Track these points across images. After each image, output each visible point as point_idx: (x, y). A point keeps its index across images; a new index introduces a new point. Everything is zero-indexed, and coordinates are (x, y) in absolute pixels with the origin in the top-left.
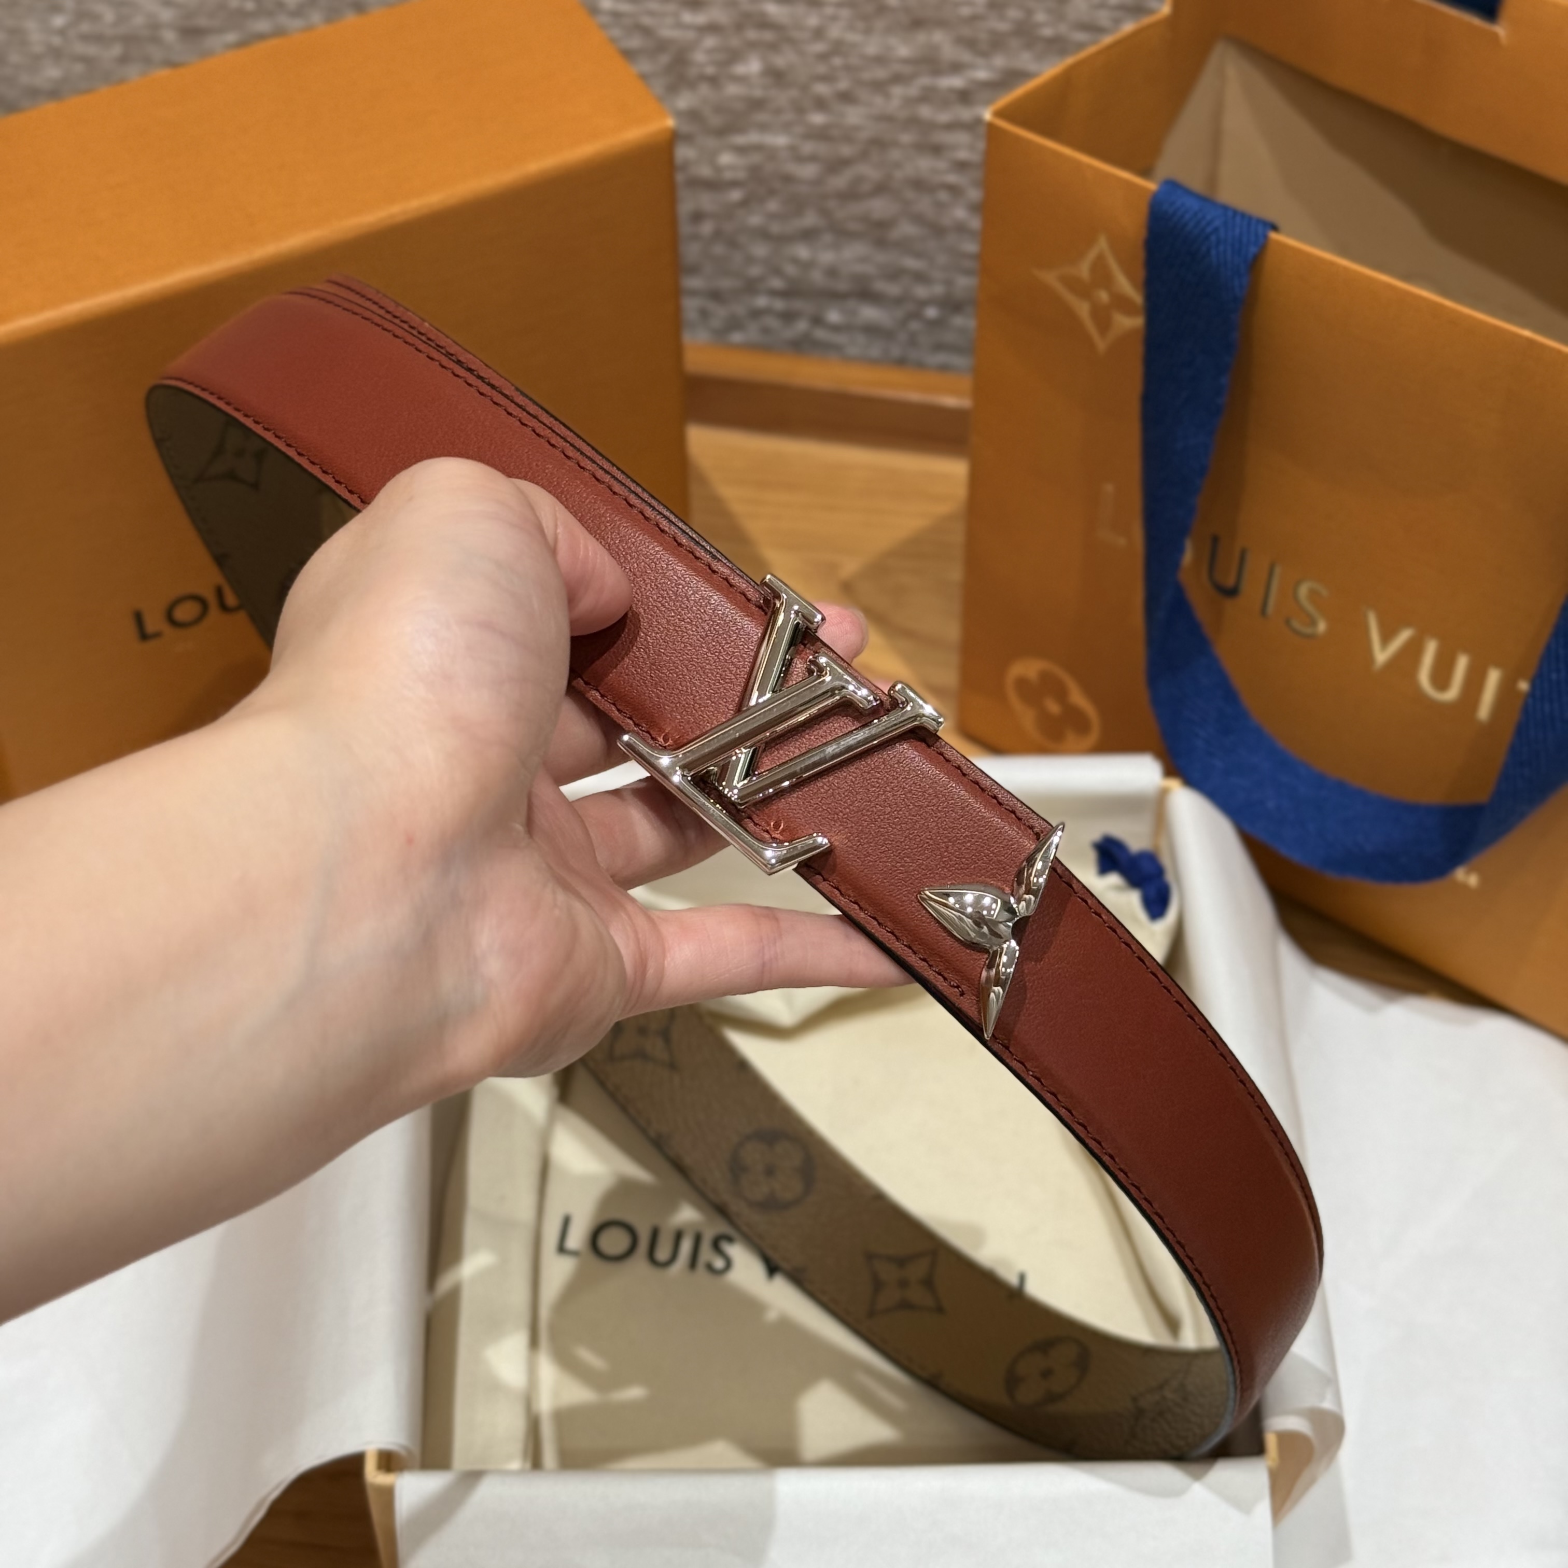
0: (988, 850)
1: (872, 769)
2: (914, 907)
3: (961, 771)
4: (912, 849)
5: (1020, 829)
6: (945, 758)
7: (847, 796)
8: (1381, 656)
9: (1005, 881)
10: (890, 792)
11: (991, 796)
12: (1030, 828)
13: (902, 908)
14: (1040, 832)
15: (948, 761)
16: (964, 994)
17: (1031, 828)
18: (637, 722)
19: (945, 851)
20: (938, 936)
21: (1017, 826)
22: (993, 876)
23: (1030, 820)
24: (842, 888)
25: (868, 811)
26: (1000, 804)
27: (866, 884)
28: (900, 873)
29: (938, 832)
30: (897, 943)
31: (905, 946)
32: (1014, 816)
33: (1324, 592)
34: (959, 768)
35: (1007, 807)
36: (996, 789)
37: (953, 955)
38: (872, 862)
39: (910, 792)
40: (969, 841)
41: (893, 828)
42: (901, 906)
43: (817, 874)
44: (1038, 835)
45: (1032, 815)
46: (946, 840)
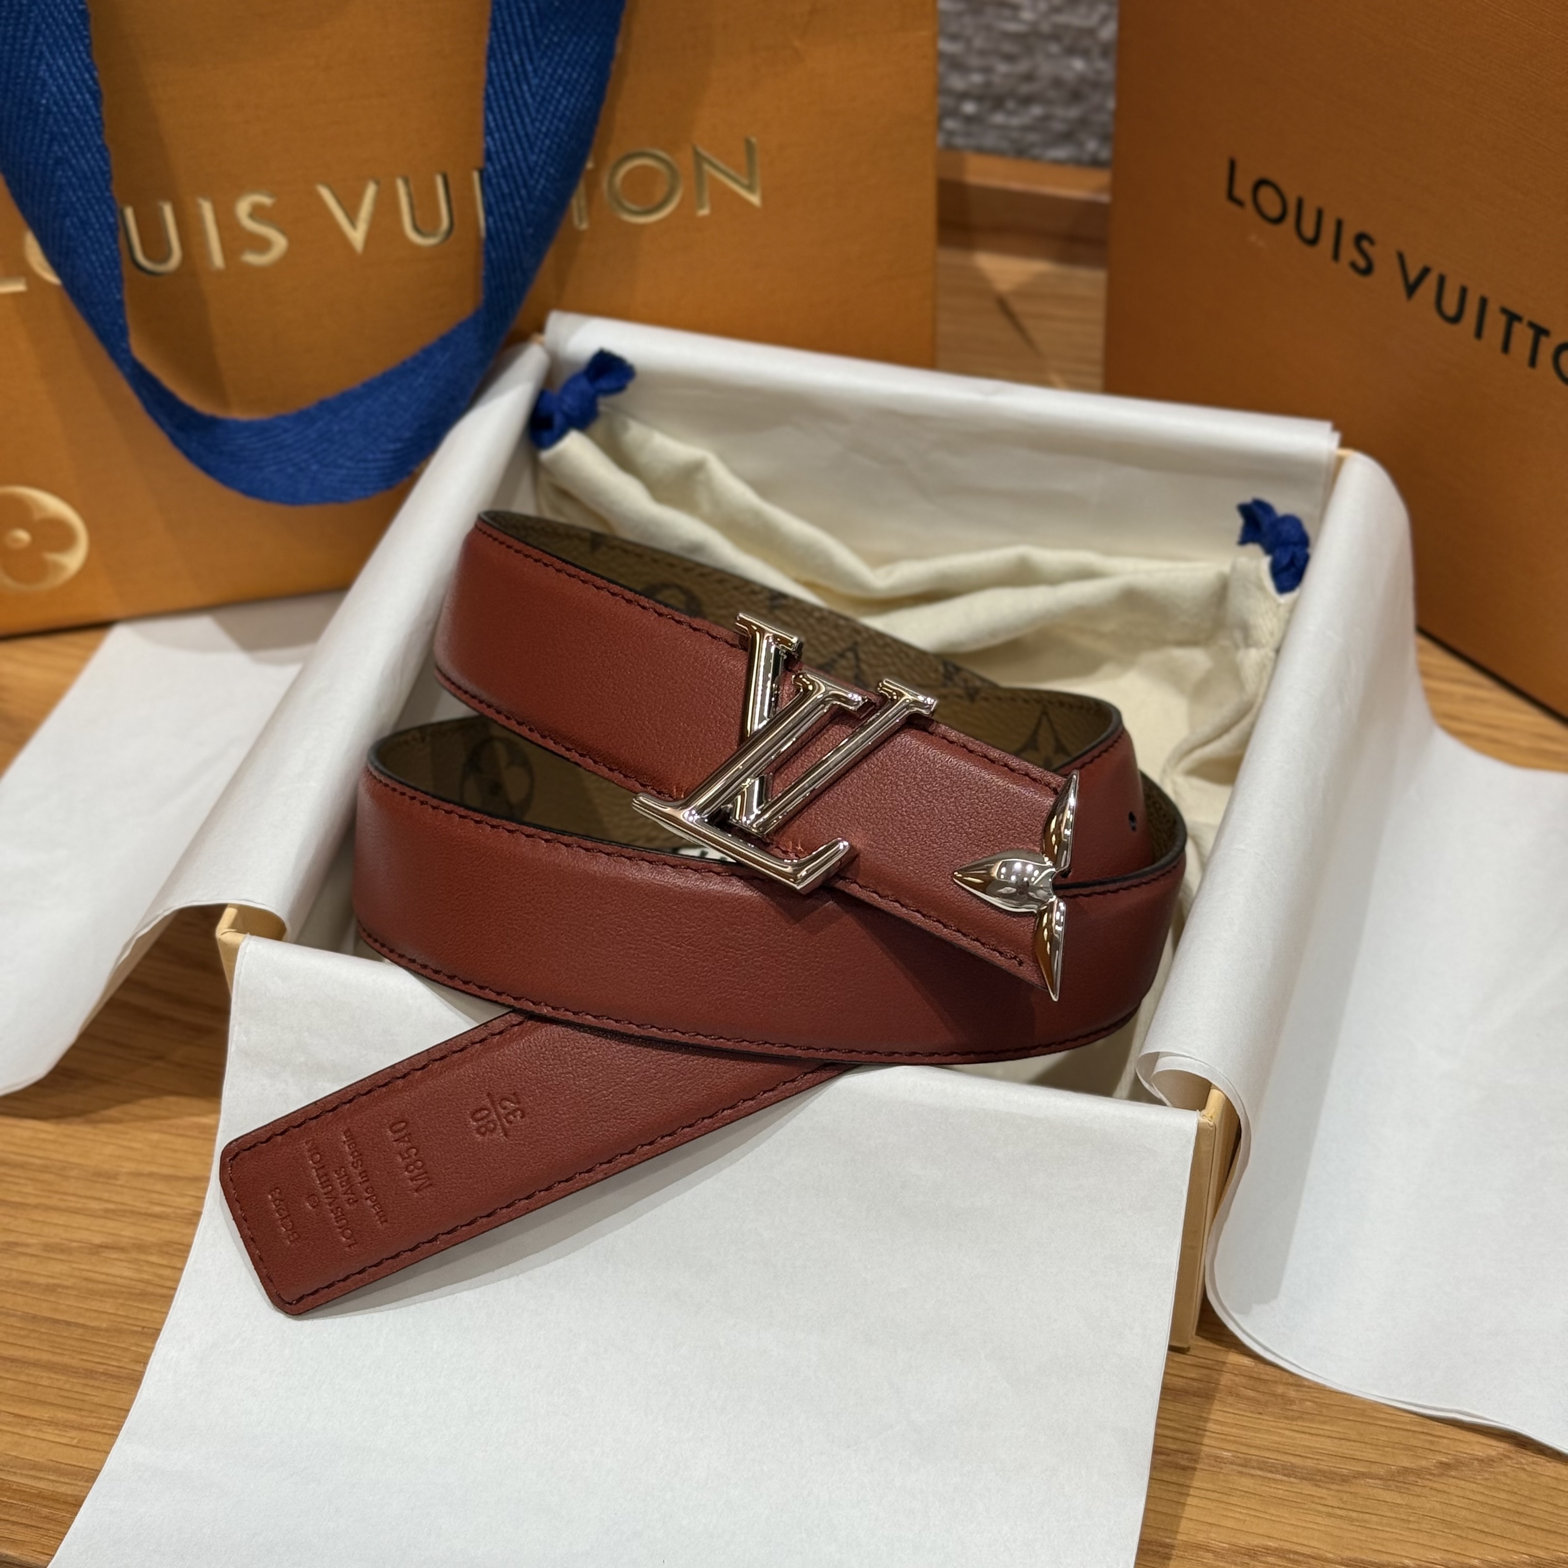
3: (967, 749)
5: (1037, 789)
8: (357, 236)
12: (1047, 786)
13: (942, 895)
16: (1022, 963)
21: (1033, 787)
22: (1022, 841)
23: (1045, 778)
24: (879, 890)
30: (945, 930)
31: (954, 930)
33: (266, 200)
42: (941, 893)
43: (852, 883)
44: (1055, 791)
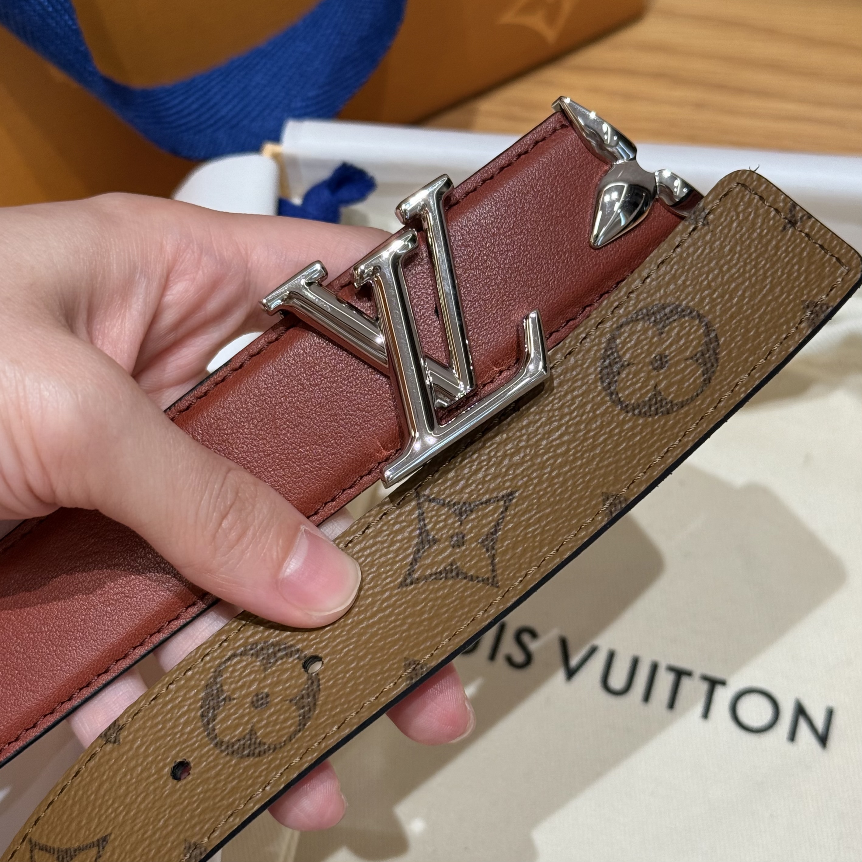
0: (568, 173)
1: (469, 258)
2: (603, 255)
3: (488, 180)
4: (552, 242)
5: (555, 140)
6: (472, 192)
7: (489, 288)
9: (598, 166)
10: (494, 248)
11: (517, 159)
13: (602, 267)
14: (561, 124)
15: (475, 189)
17: (555, 130)
18: (367, 472)
19: (560, 212)
20: (633, 241)
21: (552, 142)
22: (592, 176)
23: (548, 129)
24: (570, 316)
25: (507, 272)
26: (526, 152)
27: (573, 292)
28: (571, 258)
29: (542, 213)
32: (540, 143)
34: (484, 181)
35: (531, 147)
36: (512, 152)
37: (651, 233)
38: (554, 281)
39: (499, 229)
40: (556, 188)
41: (529, 253)
42: (600, 266)
45: (544, 126)
46: (550, 209)
